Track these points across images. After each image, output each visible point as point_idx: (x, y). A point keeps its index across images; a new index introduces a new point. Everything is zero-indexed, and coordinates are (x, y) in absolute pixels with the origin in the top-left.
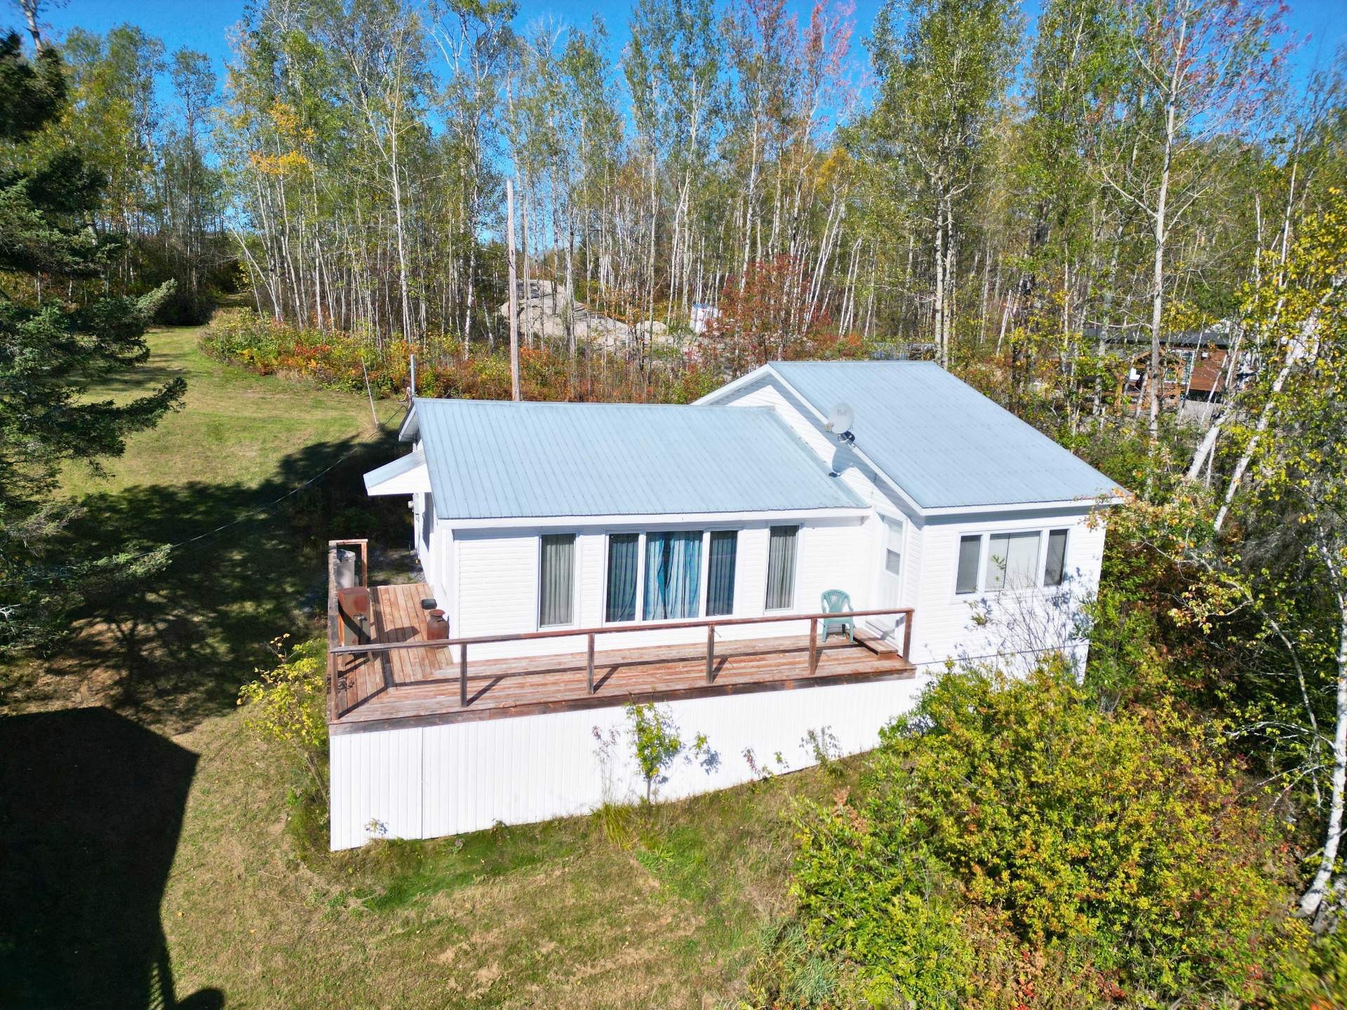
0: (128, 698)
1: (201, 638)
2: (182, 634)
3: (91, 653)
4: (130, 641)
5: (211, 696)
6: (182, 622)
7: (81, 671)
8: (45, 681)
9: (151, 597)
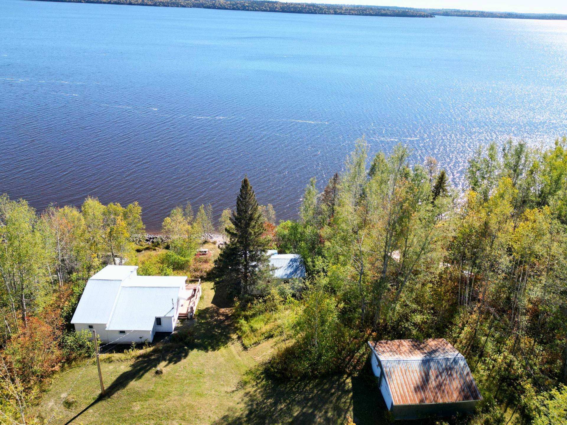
0: (218, 309)
1: (210, 317)
2: (212, 317)
3: (223, 315)
4: (218, 316)
5: (209, 309)
6: (211, 319)
7: (223, 312)
8: (227, 311)
9: (215, 323)
